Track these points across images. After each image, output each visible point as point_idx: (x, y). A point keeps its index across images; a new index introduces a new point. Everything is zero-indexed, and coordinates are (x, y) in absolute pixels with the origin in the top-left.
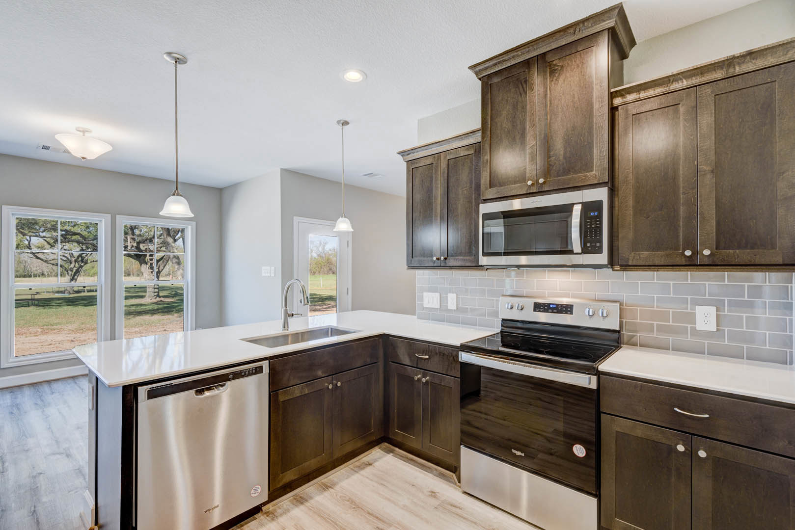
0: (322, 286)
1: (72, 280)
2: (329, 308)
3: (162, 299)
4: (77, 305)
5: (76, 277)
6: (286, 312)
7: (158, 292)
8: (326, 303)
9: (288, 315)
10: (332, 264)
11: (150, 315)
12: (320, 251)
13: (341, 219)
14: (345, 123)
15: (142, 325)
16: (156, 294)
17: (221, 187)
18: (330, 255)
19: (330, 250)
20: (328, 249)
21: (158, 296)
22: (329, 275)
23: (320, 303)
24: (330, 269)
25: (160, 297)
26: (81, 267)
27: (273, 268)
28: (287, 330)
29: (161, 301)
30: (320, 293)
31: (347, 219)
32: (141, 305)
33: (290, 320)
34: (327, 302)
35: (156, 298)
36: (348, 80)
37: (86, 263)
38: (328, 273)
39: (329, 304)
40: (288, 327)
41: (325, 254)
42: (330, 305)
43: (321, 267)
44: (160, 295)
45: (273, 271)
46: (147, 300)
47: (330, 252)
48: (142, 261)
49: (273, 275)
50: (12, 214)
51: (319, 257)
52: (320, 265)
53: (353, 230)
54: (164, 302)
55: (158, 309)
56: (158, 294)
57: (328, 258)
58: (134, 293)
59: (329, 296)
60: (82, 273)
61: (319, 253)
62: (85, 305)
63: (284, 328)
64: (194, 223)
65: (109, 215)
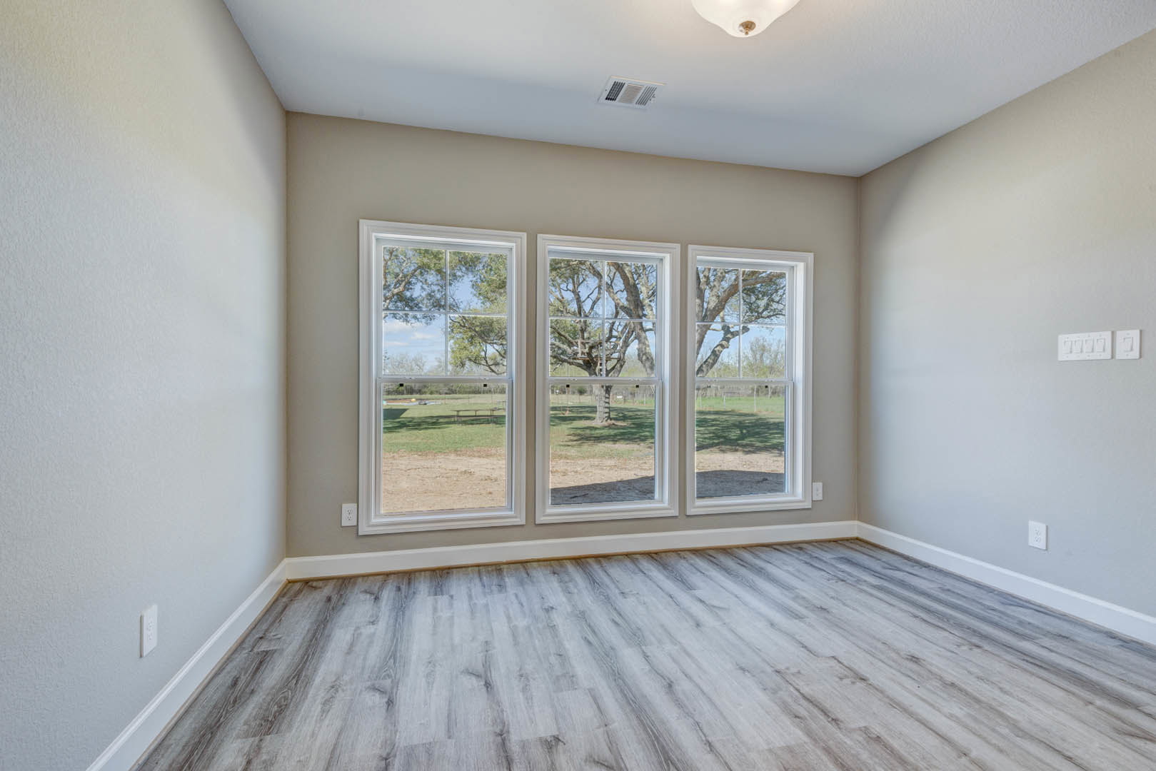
3: (613, 422)
7: (609, 413)
11: (611, 443)
16: (607, 415)
21: (609, 418)
25: (611, 419)
29: (614, 424)
32: (595, 428)
35: (607, 420)
44: (611, 416)
46: (597, 423)
54: (616, 425)
55: (616, 435)
56: (609, 416)
58: (577, 413)
64: (810, 256)
65: (678, 246)
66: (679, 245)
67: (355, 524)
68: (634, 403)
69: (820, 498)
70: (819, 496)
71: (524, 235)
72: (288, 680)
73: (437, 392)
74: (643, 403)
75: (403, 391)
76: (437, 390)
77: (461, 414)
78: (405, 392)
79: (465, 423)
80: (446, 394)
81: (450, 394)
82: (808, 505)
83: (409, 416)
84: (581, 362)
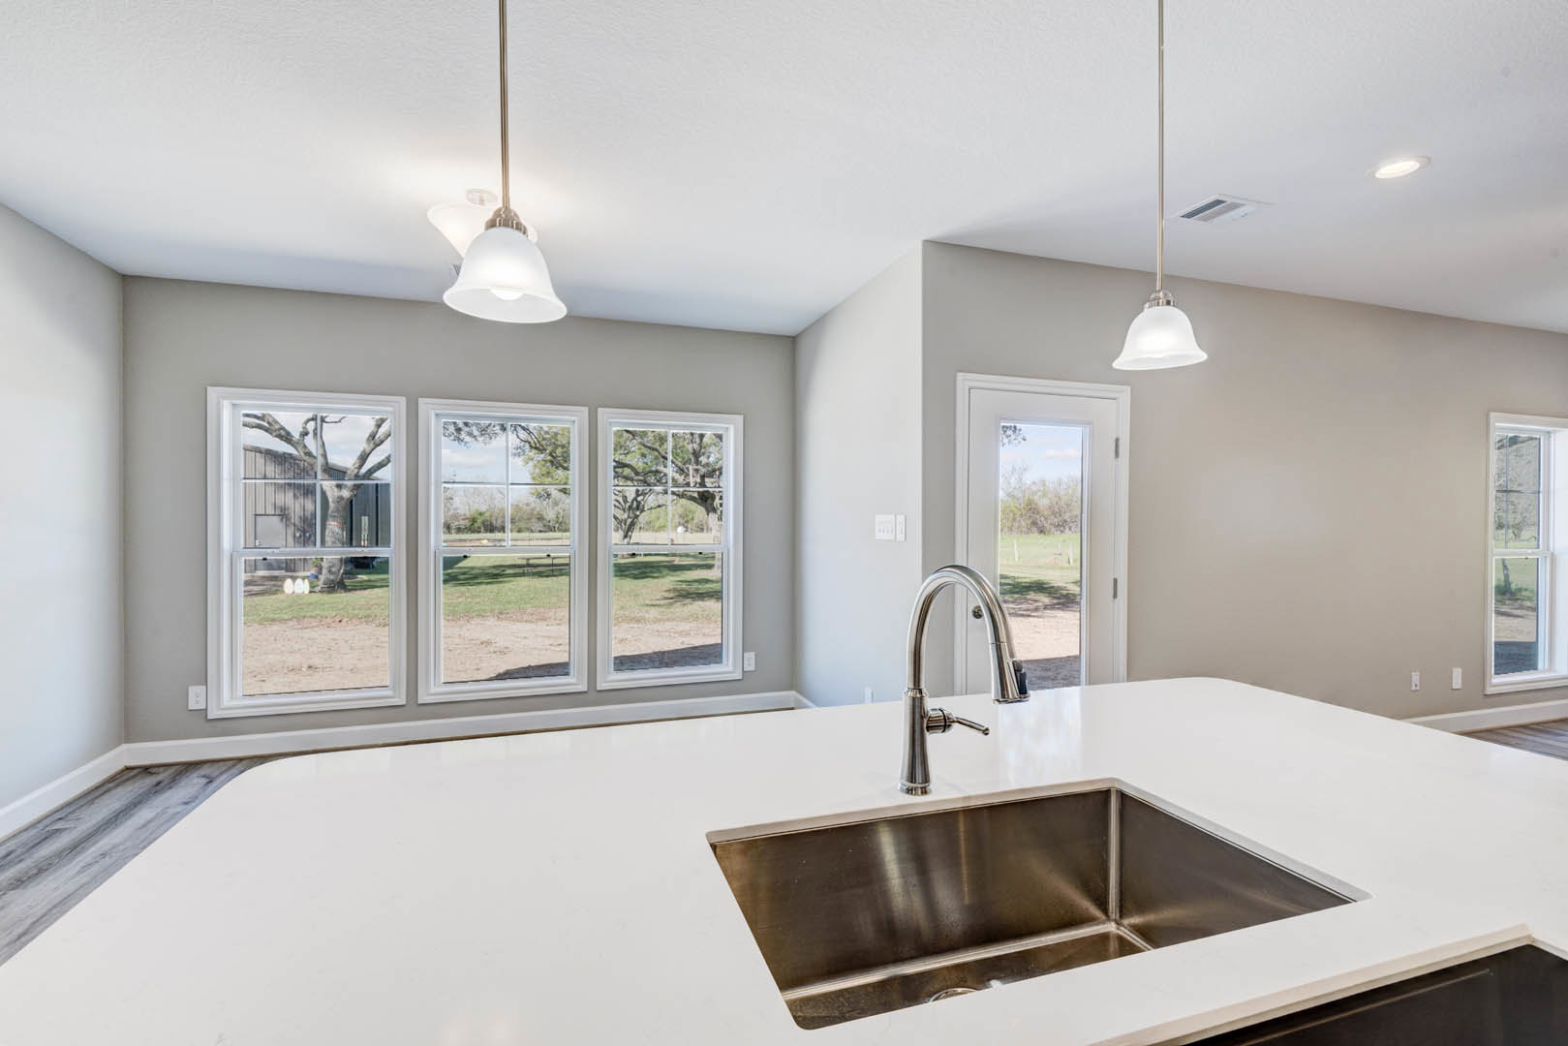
0: (1017, 559)
1: (625, 537)
2: (1036, 609)
4: (626, 576)
5: (630, 533)
6: (917, 706)
8: (1029, 597)
9: (924, 724)
10: (1038, 513)
12: (1013, 485)
13: (1149, 312)
15: (697, 619)
17: (793, 335)
18: (1035, 493)
19: (1034, 483)
20: (1029, 482)
22: (1031, 535)
23: (1016, 596)
24: (1034, 523)
26: (637, 517)
27: (901, 518)
30: (1016, 575)
31: (1176, 311)
32: (707, 581)
33: (933, 739)
34: (1032, 595)
37: (643, 511)
38: (1029, 531)
39: (1036, 601)
40: (926, 779)
41: (1024, 492)
42: (1037, 604)
43: (1014, 519)
45: (900, 527)
47: (1034, 488)
48: (709, 508)
49: (900, 537)
50: (437, 415)
51: (1010, 499)
52: (1012, 515)
53: (1203, 356)
57: (1029, 499)
59: (1035, 582)
60: (637, 527)
61: (1010, 490)
62: (636, 577)
64: (740, 418)
65: (585, 409)
66: (587, 408)
67: (204, 707)
69: (752, 668)
70: (750, 666)
71: (403, 400)
72: (64, 850)
75: (479, 528)
77: (531, 562)
78: (482, 530)
79: (540, 575)
80: (540, 531)
81: (546, 532)
82: (738, 675)
83: (470, 565)
84: (696, 495)
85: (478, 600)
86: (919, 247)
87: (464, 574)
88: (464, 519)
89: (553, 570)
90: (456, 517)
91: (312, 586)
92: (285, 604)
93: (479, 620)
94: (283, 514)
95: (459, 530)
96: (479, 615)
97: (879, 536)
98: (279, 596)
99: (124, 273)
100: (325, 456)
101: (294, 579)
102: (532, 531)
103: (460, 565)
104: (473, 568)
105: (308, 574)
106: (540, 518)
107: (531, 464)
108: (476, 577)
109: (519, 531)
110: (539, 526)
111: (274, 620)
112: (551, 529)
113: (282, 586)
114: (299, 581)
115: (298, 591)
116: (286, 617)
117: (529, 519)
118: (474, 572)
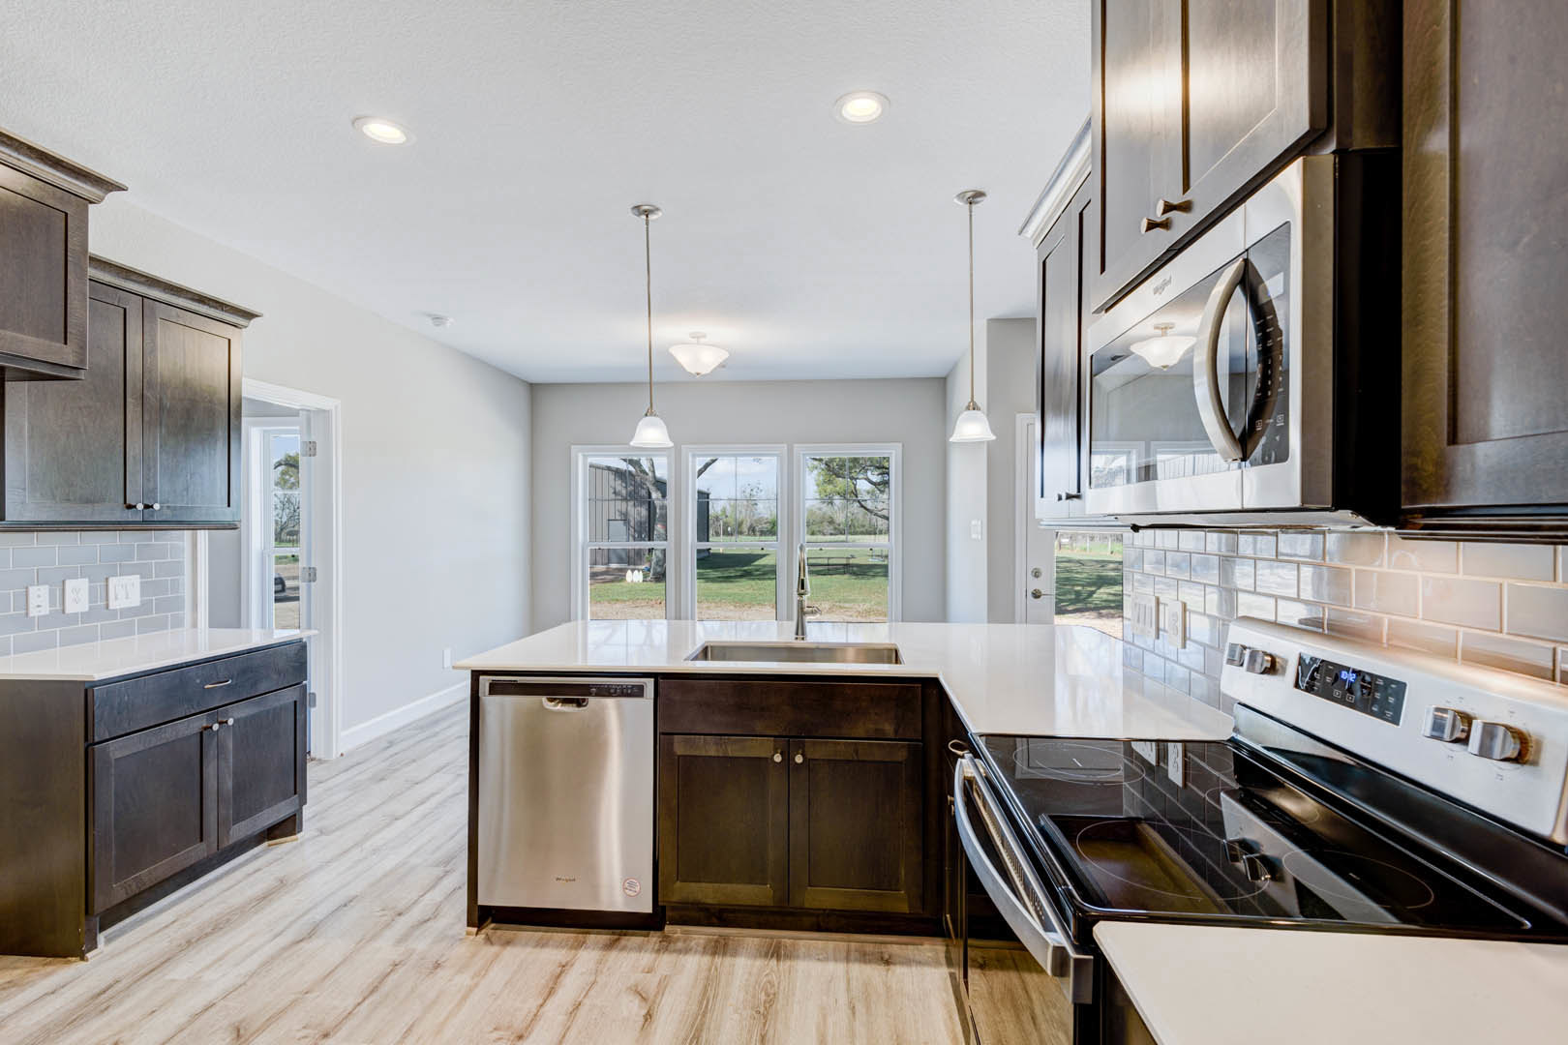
14: (978, 195)
17: (944, 377)
27: (979, 523)
28: (803, 639)
36: (853, 119)
45: (980, 529)
49: (980, 536)
50: (693, 455)
63: (797, 634)
64: (900, 445)
68: (1072, 550)
73: (819, 531)
74: (1085, 550)
76: (821, 529)
80: (831, 534)
81: (836, 535)
85: (762, 592)
86: (985, 322)
87: (757, 570)
88: (766, 523)
89: (829, 570)
90: (759, 521)
91: (645, 576)
92: (625, 590)
93: (757, 608)
94: (626, 520)
95: (763, 533)
96: (759, 604)
97: (974, 536)
98: (622, 584)
99: (531, 382)
100: (654, 472)
101: (633, 570)
102: (824, 534)
103: (756, 563)
104: (764, 566)
105: (643, 567)
106: (831, 522)
107: (816, 472)
108: (764, 574)
109: (813, 534)
110: (829, 529)
111: (617, 600)
112: (842, 533)
113: (625, 576)
114: (636, 572)
115: (635, 580)
116: (625, 598)
117: (822, 523)
118: (766, 569)
